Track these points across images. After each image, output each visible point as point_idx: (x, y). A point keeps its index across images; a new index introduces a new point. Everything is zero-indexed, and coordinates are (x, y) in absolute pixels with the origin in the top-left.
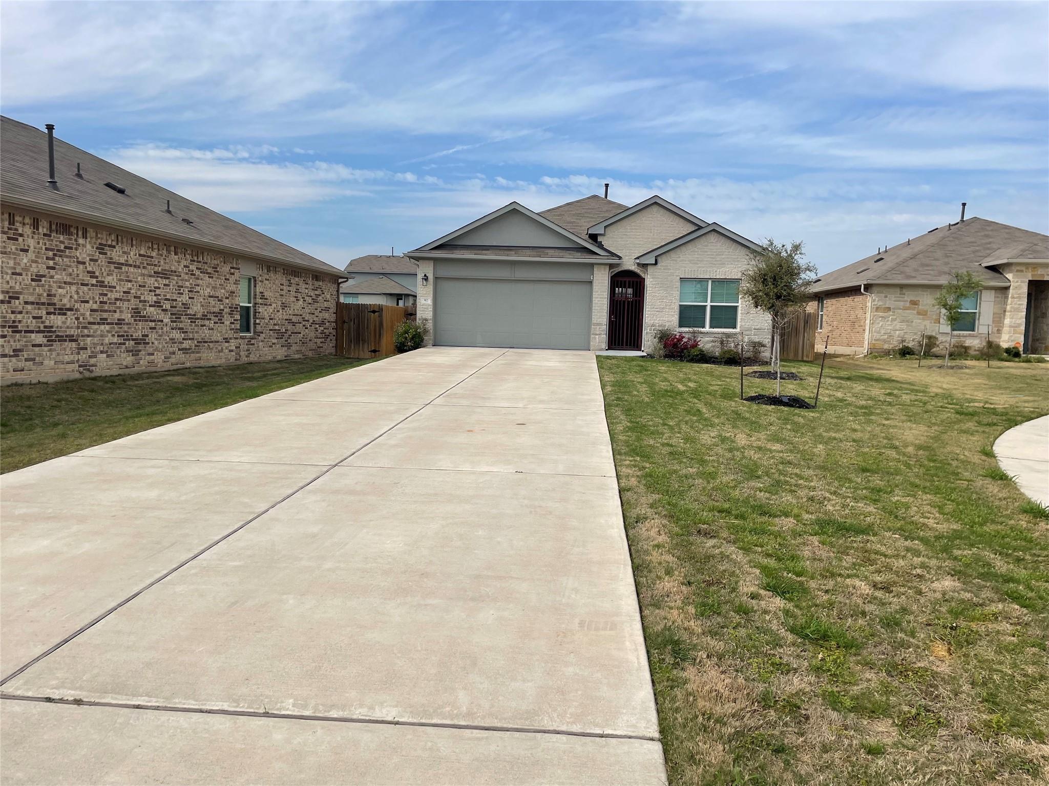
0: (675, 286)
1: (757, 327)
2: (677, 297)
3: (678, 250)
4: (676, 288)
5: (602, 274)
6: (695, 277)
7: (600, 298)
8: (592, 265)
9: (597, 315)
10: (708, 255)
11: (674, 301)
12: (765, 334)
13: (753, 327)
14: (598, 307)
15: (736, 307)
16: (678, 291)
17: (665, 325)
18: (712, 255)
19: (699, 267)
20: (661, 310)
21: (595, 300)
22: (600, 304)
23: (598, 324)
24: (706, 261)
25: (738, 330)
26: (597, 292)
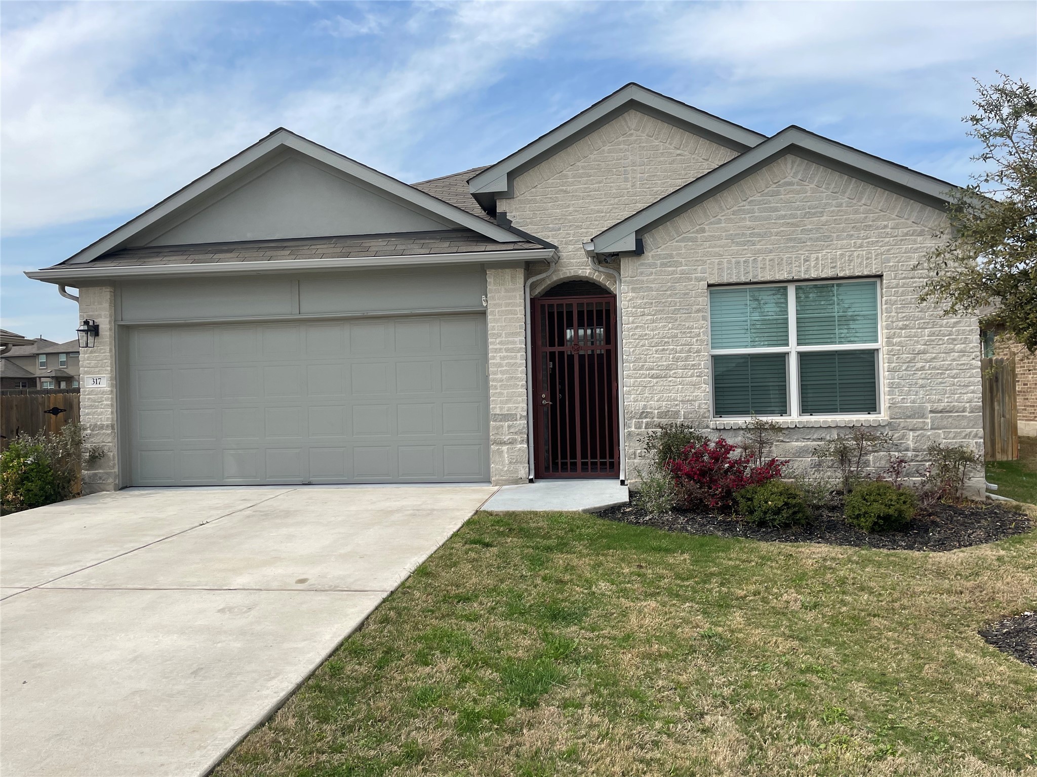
0: (695, 308)
1: (941, 406)
2: (702, 337)
3: (698, 212)
4: (698, 311)
5: (507, 291)
6: (750, 278)
7: (507, 350)
8: (480, 270)
9: (501, 394)
10: (779, 218)
11: (695, 347)
12: (964, 423)
13: (929, 406)
14: (502, 372)
15: (873, 353)
16: (704, 318)
17: (677, 412)
18: (793, 216)
19: (759, 252)
20: (663, 373)
21: (495, 358)
22: (508, 364)
23: (505, 417)
24: (777, 234)
25: (882, 416)
26: (499, 335)
